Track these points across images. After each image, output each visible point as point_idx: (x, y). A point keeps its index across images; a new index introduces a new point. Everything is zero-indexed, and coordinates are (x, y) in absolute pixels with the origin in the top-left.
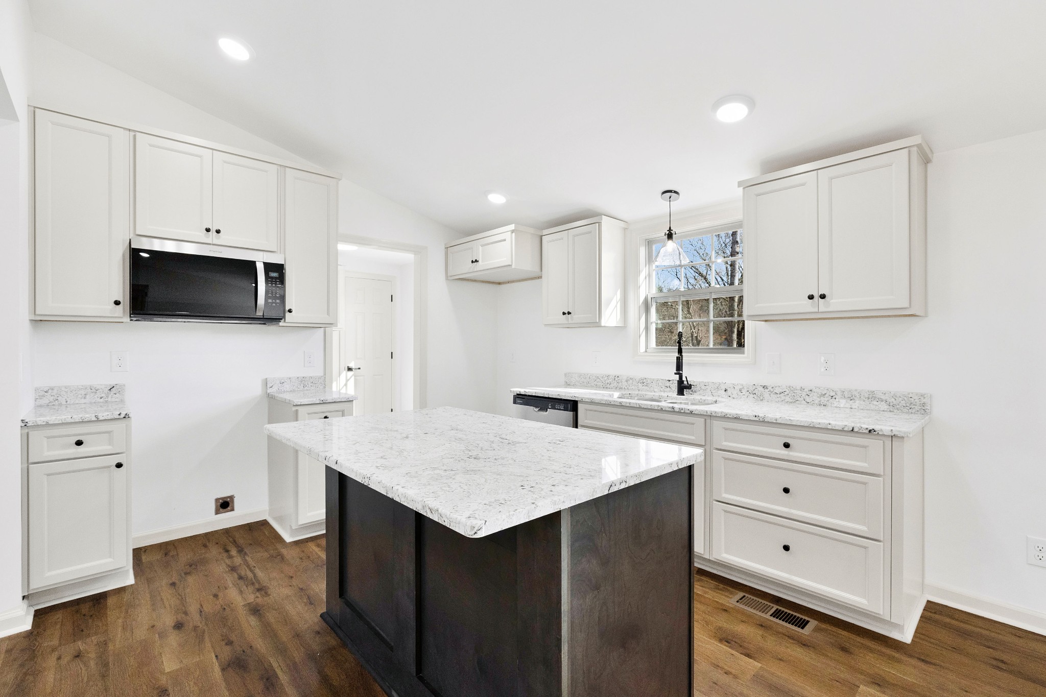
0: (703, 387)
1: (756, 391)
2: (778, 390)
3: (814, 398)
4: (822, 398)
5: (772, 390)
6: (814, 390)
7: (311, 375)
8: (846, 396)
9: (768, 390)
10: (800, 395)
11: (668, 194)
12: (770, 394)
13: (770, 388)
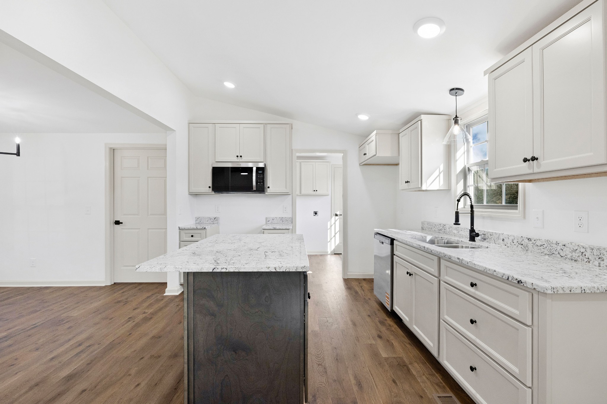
0: (489, 236)
1: (523, 243)
2: (538, 243)
3: (567, 252)
4: (574, 253)
5: (534, 242)
6: (567, 245)
7: (286, 217)
8: (595, 253)
9: (532, 242)
10: (556, 249)
11: (454, 91)
12: (533, 246)
13: (533, 241)
